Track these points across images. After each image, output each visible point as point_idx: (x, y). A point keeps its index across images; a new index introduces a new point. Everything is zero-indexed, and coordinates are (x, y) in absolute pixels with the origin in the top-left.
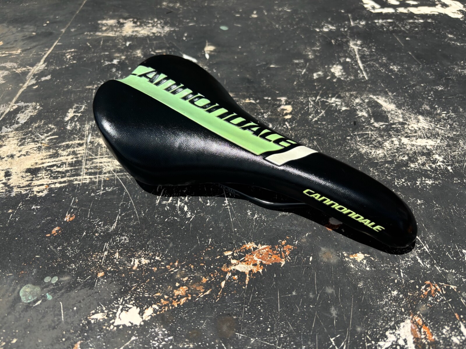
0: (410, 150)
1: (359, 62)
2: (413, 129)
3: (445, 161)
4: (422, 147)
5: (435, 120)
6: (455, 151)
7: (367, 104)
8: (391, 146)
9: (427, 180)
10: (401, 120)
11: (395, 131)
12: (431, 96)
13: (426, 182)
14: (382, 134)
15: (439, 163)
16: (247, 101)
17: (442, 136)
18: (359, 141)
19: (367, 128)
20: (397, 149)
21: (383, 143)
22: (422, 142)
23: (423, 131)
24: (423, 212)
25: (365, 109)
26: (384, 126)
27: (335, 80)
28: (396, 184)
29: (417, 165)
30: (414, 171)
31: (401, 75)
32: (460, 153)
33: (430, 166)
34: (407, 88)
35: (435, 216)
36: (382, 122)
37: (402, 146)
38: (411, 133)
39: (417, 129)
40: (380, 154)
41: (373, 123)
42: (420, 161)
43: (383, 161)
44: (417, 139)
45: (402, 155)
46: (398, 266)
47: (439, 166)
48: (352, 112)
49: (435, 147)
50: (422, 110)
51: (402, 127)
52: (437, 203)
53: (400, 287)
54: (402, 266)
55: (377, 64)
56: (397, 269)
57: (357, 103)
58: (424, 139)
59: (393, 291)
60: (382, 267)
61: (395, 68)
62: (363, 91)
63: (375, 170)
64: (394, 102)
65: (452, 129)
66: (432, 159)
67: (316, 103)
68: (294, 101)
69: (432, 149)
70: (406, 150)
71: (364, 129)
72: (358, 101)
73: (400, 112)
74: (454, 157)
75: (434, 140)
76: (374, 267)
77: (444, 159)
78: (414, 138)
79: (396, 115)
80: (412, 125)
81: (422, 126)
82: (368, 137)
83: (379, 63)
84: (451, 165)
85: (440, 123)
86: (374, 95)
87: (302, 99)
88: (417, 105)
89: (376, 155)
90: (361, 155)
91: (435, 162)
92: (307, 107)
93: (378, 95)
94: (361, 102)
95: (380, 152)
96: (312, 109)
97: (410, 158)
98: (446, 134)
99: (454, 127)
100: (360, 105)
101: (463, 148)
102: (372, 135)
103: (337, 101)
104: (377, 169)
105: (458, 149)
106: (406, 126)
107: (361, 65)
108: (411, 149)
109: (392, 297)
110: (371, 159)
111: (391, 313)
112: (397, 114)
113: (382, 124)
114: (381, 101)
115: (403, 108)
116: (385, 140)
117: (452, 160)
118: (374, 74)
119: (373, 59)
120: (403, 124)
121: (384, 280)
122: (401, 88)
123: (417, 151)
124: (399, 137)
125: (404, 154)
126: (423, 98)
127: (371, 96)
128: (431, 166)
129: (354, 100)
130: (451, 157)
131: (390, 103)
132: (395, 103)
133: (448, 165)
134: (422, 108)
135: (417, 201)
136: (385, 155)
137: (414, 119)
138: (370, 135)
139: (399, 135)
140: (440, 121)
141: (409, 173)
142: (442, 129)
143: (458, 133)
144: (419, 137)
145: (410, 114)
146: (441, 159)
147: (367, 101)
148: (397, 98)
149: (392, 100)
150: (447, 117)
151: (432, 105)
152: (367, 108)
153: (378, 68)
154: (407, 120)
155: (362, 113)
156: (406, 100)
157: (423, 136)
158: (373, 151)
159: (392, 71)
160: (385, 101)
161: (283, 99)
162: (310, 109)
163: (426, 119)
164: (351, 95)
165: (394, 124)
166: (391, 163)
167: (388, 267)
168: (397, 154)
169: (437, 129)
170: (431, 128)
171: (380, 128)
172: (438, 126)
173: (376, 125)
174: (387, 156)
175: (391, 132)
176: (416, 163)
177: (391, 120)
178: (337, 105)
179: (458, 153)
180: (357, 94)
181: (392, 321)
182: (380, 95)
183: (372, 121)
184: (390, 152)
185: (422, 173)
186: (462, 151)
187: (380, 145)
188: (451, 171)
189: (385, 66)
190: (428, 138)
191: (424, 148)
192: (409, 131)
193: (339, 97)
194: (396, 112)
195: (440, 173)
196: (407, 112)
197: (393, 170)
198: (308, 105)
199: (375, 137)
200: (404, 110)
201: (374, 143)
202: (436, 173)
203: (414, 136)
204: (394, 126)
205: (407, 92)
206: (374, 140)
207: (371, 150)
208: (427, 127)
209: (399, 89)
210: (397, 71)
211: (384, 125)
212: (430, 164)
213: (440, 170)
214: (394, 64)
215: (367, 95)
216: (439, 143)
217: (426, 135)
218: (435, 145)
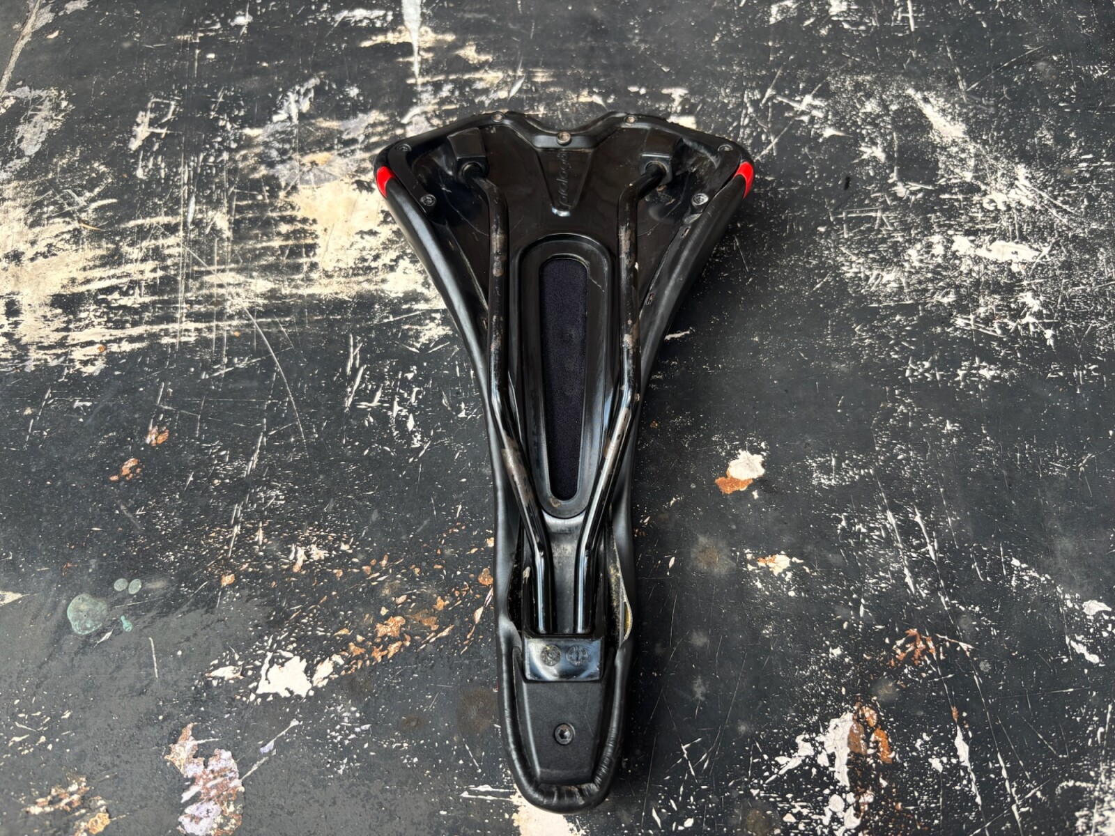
0: (967, 274)
2: (991, 208)
3: (1044, 312)
4: (999, 265)
5: (1056, 181)
6: (1077, 285)
7: (894, 121)
8: (922, 261)
9: (985, 367)
10: (968, 176)
11: (942, 210)
12: (1068, 100)
13: (982, 372)
14: (909, 220)
15: (1029, 319)
16: (585, 98)
17: (1061, 234)
18: (847, 240)
19: (876, 199)
20: (934, 272)
21: (905, 250)
22: (1002, 251)
23: (1015, 215)
24: (951, 456)
25: (883, 136)
26: (920, 195)
27: (824, 32)
28: (908, 373)
29: (971, 322)
30: (961, 338)
31: (1006, 19)
32: (1089, 290)
33: (1003, 327)
34: (1010, 66)
35: (975, 467)
36: (917, 181)
37: (952, 257)
38: (983, 222)
39: (1002, 207)
40: (889, 282)
41: (894, 184)
42: (981, 310)
43: (892, 304)
44: (994, 240)
45: (943, 288)
46: (858, 591)
47: (1026, 327)
48: (847, 145)
49: (1033, 267)
50: (1032, 146)
51: (965, 199)
52: (989, 433)
53: (851, 639)
54: (868, 591)
56: (854, 596)
57: (867, 115)
58: (1011, 244)
59: (834, 648)
60: (824, 591)
62: (893, 73)
63: (867, 331)
64: (967, 115)
65: (1093, 211)
66: (1013, 306)
67: (761, 112)
68: (704, 102)
69: (1023, 272)
70: (956, 274)
71: (867, 202)
72: (871, 106)
73: (973, 151)
74: (1069, 301)
75: (1035, 246)
76: (807, 591)
77: (1043, 306)
78: (987, 238)
79: (961, 160)
80: (994, 195)
81: (1017, 197)
82: (870, 230)
84: (1055, 326)
85: (1068, 191)
86: (918, 88)
87: (727, 96)
88: (1023, 127)
89: (878, 286)
90: (842, 284)
91: (1017, 314)
92: (735, 124)
93: (929, 89)
94: (878, 110)
95: (891, 277)
96: (748, 131)
97: (960, 297)
98: (1069, 229)
99: (1100, 204)
100: (872, 120)
101: (1101, 274)
102: (882, 224)
103: (815, 107)
104: (872, 330)
105: (1089, 275)
106: (976, 198)
108: (971, 271)
109: (827, 661)
110: (865, 297)
111: (817, 695)
112: (963, 156)
113: (915, 187)
114: (933, 108)
115: (984, 137)
116: (912, 242)
117: (1062, 310)
120: (970, 189)
121: (821, 622)
122: (997, 66)
123: (983, 279)
124: (950, 232)
125: (949, 285)
126: (1046, 104)
127: (911, 92)
128: (1006, 325)
129: (863, 105)
130: (1064, 300)
131: (953, 119)
132: (967, 121)
133: (1047, 326)
134: (1033, 138)
135: (945, 425)
136: (901, 288)
137: (1003, 175)
138: (877, 222)
139: (950, 227)
140: (1067, 183)
141: (945, 341)
142: (1065, 212)
143: (1102, 228)
144: (1000, 234)
145: (996, 159)
146: (1034, 304)
147: (894, 107)
148: (978, 100)
149: (963, 105)
150: (1091, 173)
151: (1062, 129)
152: (891, 133)
155: (874, 148)
156: (998, 110)
157: (1009, 234)
158: (875, 273)
160: (943, 111)
161: (678, 93)
162: (742, 130)
163: (1033, 178)
164: (858, 86)
165: (947, 188)
166: (909, 310)
167: (835, 590)
168: (930, 286)
169: (1054, 211)
170: (1038, 207)
171: (908, 200)
172: (1059, 201)
174: (906, 290)
175: (933, 216)
176: (972, 317)
177: (943, 177)
178: (812, 120)
179: (1084, 291)
180: (874, 83)
181: (815, 713)
182: (935, 89)
183: (894, 177)
184: (914, 279)
185: (979, 347)
186: (1098, 283)
187: (894, 257)
188: (1050, 342)
190: (1024, 238)
191: (1002, 271)
192: (980, 216)
193: (824, 93)
194: (963, 151)
195: (1021, 349)
196: (991, 152)
197: (910, 334)
198: (738, 118)
199: (890, 228)
200: (985, 143)
201: (882, 248)
202: (1011, 348)
203: (988, 231)
204: (946, 196)
205: (1009, 82)
206: (883, 241)
207: (870, 269)
208: (1028, 203)
209: (989, 71)
211: (920, 191)
212: (1005, 320)
213: (1023, 338)
215: (899, 87)
216: (1044, 257)
217: (1021, 227)
218: (1033, 263)
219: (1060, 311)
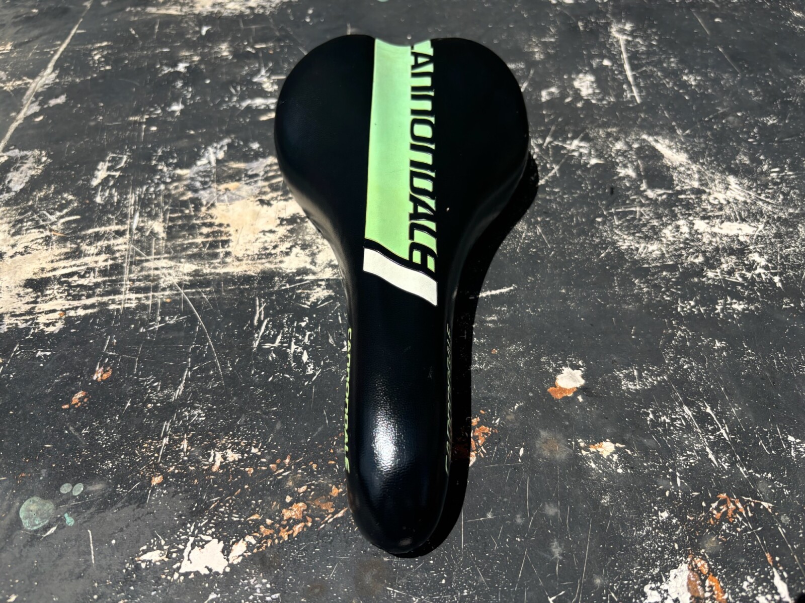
0: (708, 244)
1: (627, 67)
2: (716, 202)
3: (770, 265)
4: (730, 237)
5: (758, 185)
6: (789, 247)
7: (636, 153)
8: (674, 237)
9: (735, 303)
10: (696, 184)
11: (683, 206)
12: (754, 137)
13: (734, 306)
14: (660, 212)
15: (759, 270)
17: (769, 217)
18: (618, 226)
19: (634, 200)
20: (684, 243)
21: (660, 230)
22: (730, 229)
23: (734, 206)
24: (725, 364)
25: (632, 162)
26: (664, 197)
27: (579, 105)
28: (679, 309)
29: (719, 274)
30: (714, 285)
31: (701, 94)
32: (797, 250)
33: (743, 276)
34: (710, 120)
35: (744, 372)
36: (660, 188)
37: (695, 235)
38: (713, 211)
39: (725, 202)
40: (653, 251)
41: (645, 191)
42: (724, 266)
43: (659, 264)
44: (723, 222)
45: (693, 253)
46: (673, 466)
47: (759, 275)
48: (608, 168)
49: (755, 237)
50: (736, 164)
51: (697, 198)
52: (749, 347)
53: (674, 504)
54: (680, 466)
55: (658, 71)
56: (670, 470)
57: (618, 151)
58: (735, 223)
59: (662, 512)
60: (645, 468)
61: (692, 80)
62: (630, 127)
63: (644, 283)
64: (686, 148)
65: (787, 202)
66: (746, 262)
67: (544, 151)
69: (749, 241)
70: (700, 244)
71: (627, 202)
72: (619, 146)
73: (695, 169)
74: (786, 258)
75: (753, 224)
76: (632, 468)
77: (768, 261)
78: (718, 221)
79: (688, 175)
80: (716, 195)
81: (733, 196)
82: (634, 219)
83: (663, 70)
84: (781, 274)
85: (767, 190)
86: (650, 134)
88: (727, 154)
89: (646, 254)
90: (620, 254)
91: (751, 267)
93: (657, 134)
94: (625, 148)
95: (654, 248)
96: (537, 162)
97: (707, 259)
98: (774, 213)
99: (792, 198)
100: (623, 153)
102: (642, 215)
103: (581, 147)
104: (647, 282)
105: (796, 241)
106: (704, 197)
107: (629, 74)
108: (711, 242)
109: (658, 522)
110: (638, 261)
111: (655, 550)
112: (689, 172)
113: (660, 192)
114: (662, 146)
115: (701, 161)
116: (665, 225)
117: (782, 264)
118: (653, 90)
119: (653, 62)
120: (698, 192)
121: (648, 492)
122: (701, 120)
123: (720, 246)
124: (691, 218)
125: (697, 251)
126: (739, 141)
127: (645, 137)
129: (614, 145)
130: (782, 257)
131: (678, 151)
132: (687, 151)
133: (775, 274)
134: (735, 160)
135: (715, 343)
136: (663, 254)
137: (720, 183)
138: (638, 213)
139: (690, 215)
140: (766, 186)
141: (703, 288)
142: (769, 203)
143: (797, 212)
144: (726, 218)
145: (713, 173)
146: (762, 261)
147: (636, 146)
148: (692, 140)
149: (682, 143)
150: (780, 178)
151: (754, 154)
152: (636, 161)
153: (661, 79)
154: (706, 185)
155: (626, 170)
156: (707, 145)
157: (732, 218)
158: (643, 245)
159: (685, 85)
160: (670, 147)
163: (741, 183)
164: (609, 135)
165: (683, 192)
166: (672, 268)
167: (655, 467)
168: (684, 252)
169: (760, 203)
170: (749, 201)
171: (657, 200)
172: (763, 197)
173: (651, 194)
174: (667, 256)
175: (676, 209)
176: (718, 270)
177: (677, 185)
178: (581, 155)
179: (794, 251)
180: (619, 132)
181: (656, 566)
182: (661, 134)
183: (644, 186)
184: (671, 248)
185: (728, 290)
187: (654, 235)
188: (779, 285)
189: (674, 75)
190: (743, 220)
191: (733, 241)
192: (709, 207)
193: (586, 138)
194: (688, 169)
195: (759, 290)
196: (708, 169)
197: (676, 283)
199: (647, 217)
200: (703, 164)
201: (644, 229)
202: (752, 290)
203: (718, 217)
204: (683, 196)
205: (711, 129)
206: (644, 225)
207: (638, 243)
208: (741, 199)
209: (695, 123)
210: (696, 86)
211: (664, 194)
212: (743, 272)
213: (759, 283)
214: (690, 72)
215: (637, 134)
216: (761, 231)
217: (740, 214)
218: (753, 235)
219: (780, 264)
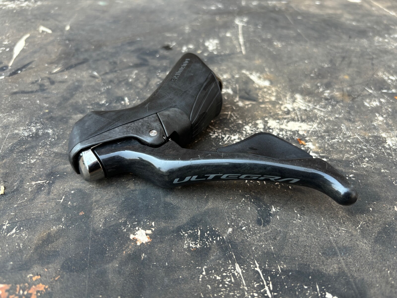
1: (240, 38)
2: (286, 110)
3: (319, 151)
5: (314, 100)
6: (334, 139)
11: (262, 112)
12: (314, 74)
15: (312, 154)
17: (321, 119)
19: (228, 108)
21: (243, 126)
22: (293, 126)
23: (297, 112)
25: (232, 86)
37: (267, 130)
38: (282, 115)
39: (291, 110)
41: (237, 102)
44: (288, 122)
50: (301, 88)
51: (272, 107)
55: (259, 40)
58: (297, 123)
61: (279, 45)
65: (334, 110)
69: (306, 134)
71: (223, 109)
73: (274, 90)
74: (332, 146)
75: (309, 124)
77: (318, 148)
80: (286, 105)
81: (297, 106)
83: (262, 39)
85: (321, 103)
98: (325, 117)
99: (337, 108)
101: (345, 134)
105: (339, 135)
106: (277, 106)
107: (241, 41)
112: (270, 92)
114: (254, 77)
116: (246, 123)
117: (328, 150)
118: (254, 49)
120: (274, 104)
124: (266, 119)
130: (328, 145)
131: (264, 80)
137: (289, 98)
142: (321, 111)
143: (340, 116)
144: (291, 119)
145: (285, 93)
149: (268, 76)
150: (330, 97)
151: (314, 83)
152: (235, 85)
153: (260, 44)
155: (227, 90)
157: (295, 119)
160: (260, 78)
163: (303, 99)
165: (263, 103)
169: (316, 111)
170: (308, 109)
171: (244, 107)
172: (318, 107)
173: (241, 104)
175: (257, 113)
177: (261, 99)
179: (337, 141)
187: (237, 129)
190: (303, 121)
191: (295, 133)
192: (280, 113)
196: (282, 90)
199: (235, 118)
200: (279, 87)
203: (285, 119)
204: (263, 106)
206: (232, 123)
207: (225, 134)
210: (281, 48)
211: (250, 104)
214: (279, 41)
215: (239, 70)
216: (315, 128)
218: (309, 131)
